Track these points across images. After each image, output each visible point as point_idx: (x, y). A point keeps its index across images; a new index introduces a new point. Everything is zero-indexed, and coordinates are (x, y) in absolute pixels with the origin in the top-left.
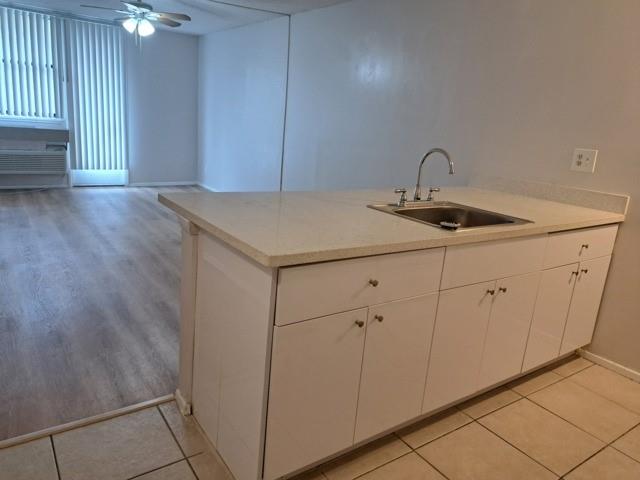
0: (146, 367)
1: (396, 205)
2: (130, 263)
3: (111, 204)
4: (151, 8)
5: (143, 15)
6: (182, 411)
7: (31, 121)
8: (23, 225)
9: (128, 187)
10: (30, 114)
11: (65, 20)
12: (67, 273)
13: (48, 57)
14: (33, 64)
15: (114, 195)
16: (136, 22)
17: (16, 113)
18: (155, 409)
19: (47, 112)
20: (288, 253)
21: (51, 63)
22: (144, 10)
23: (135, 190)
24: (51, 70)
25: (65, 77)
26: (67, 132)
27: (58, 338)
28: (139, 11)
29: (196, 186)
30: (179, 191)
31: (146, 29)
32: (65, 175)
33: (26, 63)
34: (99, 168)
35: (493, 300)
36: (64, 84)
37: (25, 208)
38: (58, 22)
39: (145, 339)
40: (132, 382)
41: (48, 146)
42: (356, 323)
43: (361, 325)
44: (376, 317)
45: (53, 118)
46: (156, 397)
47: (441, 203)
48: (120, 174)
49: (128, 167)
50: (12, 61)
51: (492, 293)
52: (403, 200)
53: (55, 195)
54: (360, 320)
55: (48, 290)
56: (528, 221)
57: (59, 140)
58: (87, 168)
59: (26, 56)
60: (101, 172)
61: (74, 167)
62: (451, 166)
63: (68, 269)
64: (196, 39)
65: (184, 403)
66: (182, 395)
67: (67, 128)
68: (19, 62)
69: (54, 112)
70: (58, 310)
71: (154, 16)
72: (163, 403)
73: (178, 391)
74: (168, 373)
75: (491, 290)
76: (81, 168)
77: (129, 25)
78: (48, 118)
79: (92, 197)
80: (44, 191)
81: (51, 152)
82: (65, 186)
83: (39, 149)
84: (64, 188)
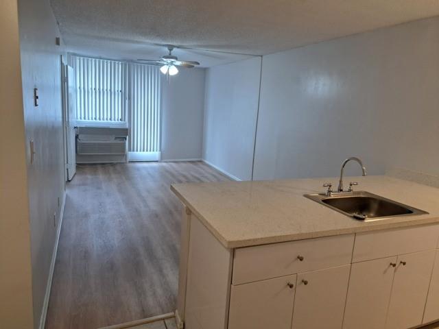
0: (159, 291)
1: (324, 195)
2: (157, 216)
3: (149, 174)
4: (176, 59)
5: (172, 63)
6: (178, 325)
7: (108, 123)
8: (99, 188)
9: (160, 162)
10: (107, 119)
11: (130, 64)
12: (120, 221)
13: (118, 86)
14: (111, 90)
15: (152, 168)
16: (168, 67)
17: (100, 119)
18: (162, 322)
19: (117, 118)
20: (241, 239)
21: (120, 89)
22: (173, 60)
23: (164, 164)
24: (120, 93)
25: (128, 97)
26: (127, 130)
27: (112, 266)
28: (169, 61)
29: (201, 161)
30: (191, 165)
31: (174, 71)
32: (124, 155)
33: (107, 90)
34: (144, 151)
35: (395, 271)
36: (127, 101)
37: (101, 176)
38: (125, 65)
39: (161, 271)
40: (150, 301)
41: (116, 138)
42: (288, 284)
43: (291, 286)
44: (303, 281)
45: (120, 121)
46: (164, 313)
47: (359, 193)
48: (156, 154)
49: (160, 150)
50: (99, 89)
51: (394, 265)
52: (329, 192)
53: (118, 167)
54: (292, 283)
55: (108, 233)
56: (425, 213)
57: (122, 134)
58: (137, 151)
59: (107, 86)
60: (145, 153)
61: (130, 150)
62: (363, 170)
63: (121, 219)
64: (205, 70)
65: (179, 320)
66: (179, 314)
67: (127, 127)
68: (103, 89)
69: (120, 118)
70: (112, 247)
71: (178, 63)
72: (167, 318)
73: (177, 311)
74: (172, 297)
75: (393, 263)
76: (134, 151)
77: (164, 70)
78: (117, 121)
79: (138, 169)
80: (112, 164)
81: (118, 141)
82: (124, 161)
83: (112, 140)
84: (123, 163)
